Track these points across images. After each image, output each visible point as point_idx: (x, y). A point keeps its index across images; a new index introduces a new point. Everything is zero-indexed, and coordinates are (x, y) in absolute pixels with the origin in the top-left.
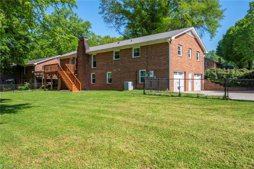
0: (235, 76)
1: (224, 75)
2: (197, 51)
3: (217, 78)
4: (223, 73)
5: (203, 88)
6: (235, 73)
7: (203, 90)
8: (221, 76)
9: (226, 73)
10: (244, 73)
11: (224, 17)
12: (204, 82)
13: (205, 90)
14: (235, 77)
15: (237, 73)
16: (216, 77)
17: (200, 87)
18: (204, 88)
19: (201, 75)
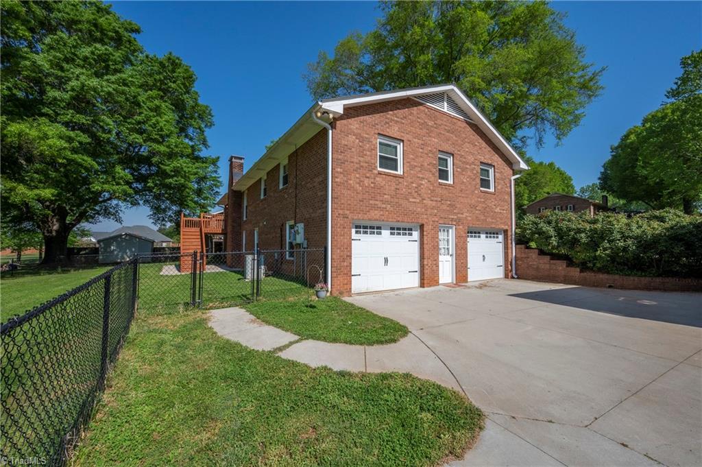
0: (625, 238)
1: (579, 231)
2: (481, 162)
3: (555, 243)
4: (580, 226)
5: (511, 271)
6: (626, 224)
7: (513, 277)
8: (569, 236)
9: (588, 227)
10: (667, 225)
11: (601, 90)
12: (514, 254)
13: (518, 278)
14: (625, 241)
15: (634, 227)
16: (553, 238)
17: (502, 269)
18: (514, 272)
19: (506, 232)
